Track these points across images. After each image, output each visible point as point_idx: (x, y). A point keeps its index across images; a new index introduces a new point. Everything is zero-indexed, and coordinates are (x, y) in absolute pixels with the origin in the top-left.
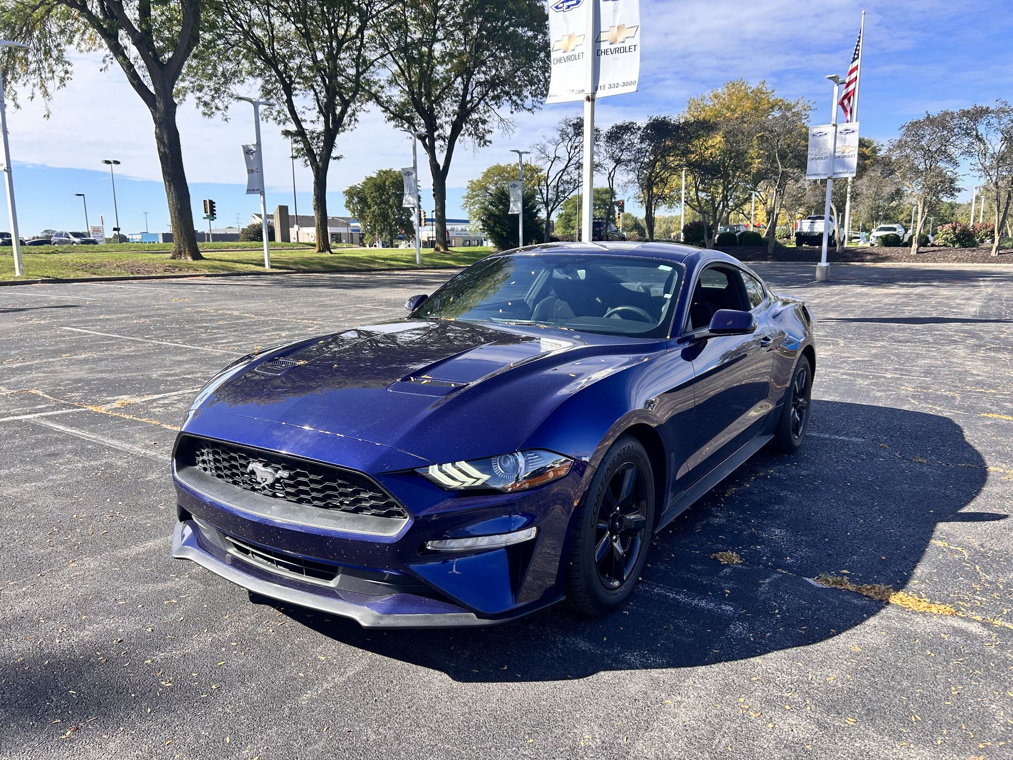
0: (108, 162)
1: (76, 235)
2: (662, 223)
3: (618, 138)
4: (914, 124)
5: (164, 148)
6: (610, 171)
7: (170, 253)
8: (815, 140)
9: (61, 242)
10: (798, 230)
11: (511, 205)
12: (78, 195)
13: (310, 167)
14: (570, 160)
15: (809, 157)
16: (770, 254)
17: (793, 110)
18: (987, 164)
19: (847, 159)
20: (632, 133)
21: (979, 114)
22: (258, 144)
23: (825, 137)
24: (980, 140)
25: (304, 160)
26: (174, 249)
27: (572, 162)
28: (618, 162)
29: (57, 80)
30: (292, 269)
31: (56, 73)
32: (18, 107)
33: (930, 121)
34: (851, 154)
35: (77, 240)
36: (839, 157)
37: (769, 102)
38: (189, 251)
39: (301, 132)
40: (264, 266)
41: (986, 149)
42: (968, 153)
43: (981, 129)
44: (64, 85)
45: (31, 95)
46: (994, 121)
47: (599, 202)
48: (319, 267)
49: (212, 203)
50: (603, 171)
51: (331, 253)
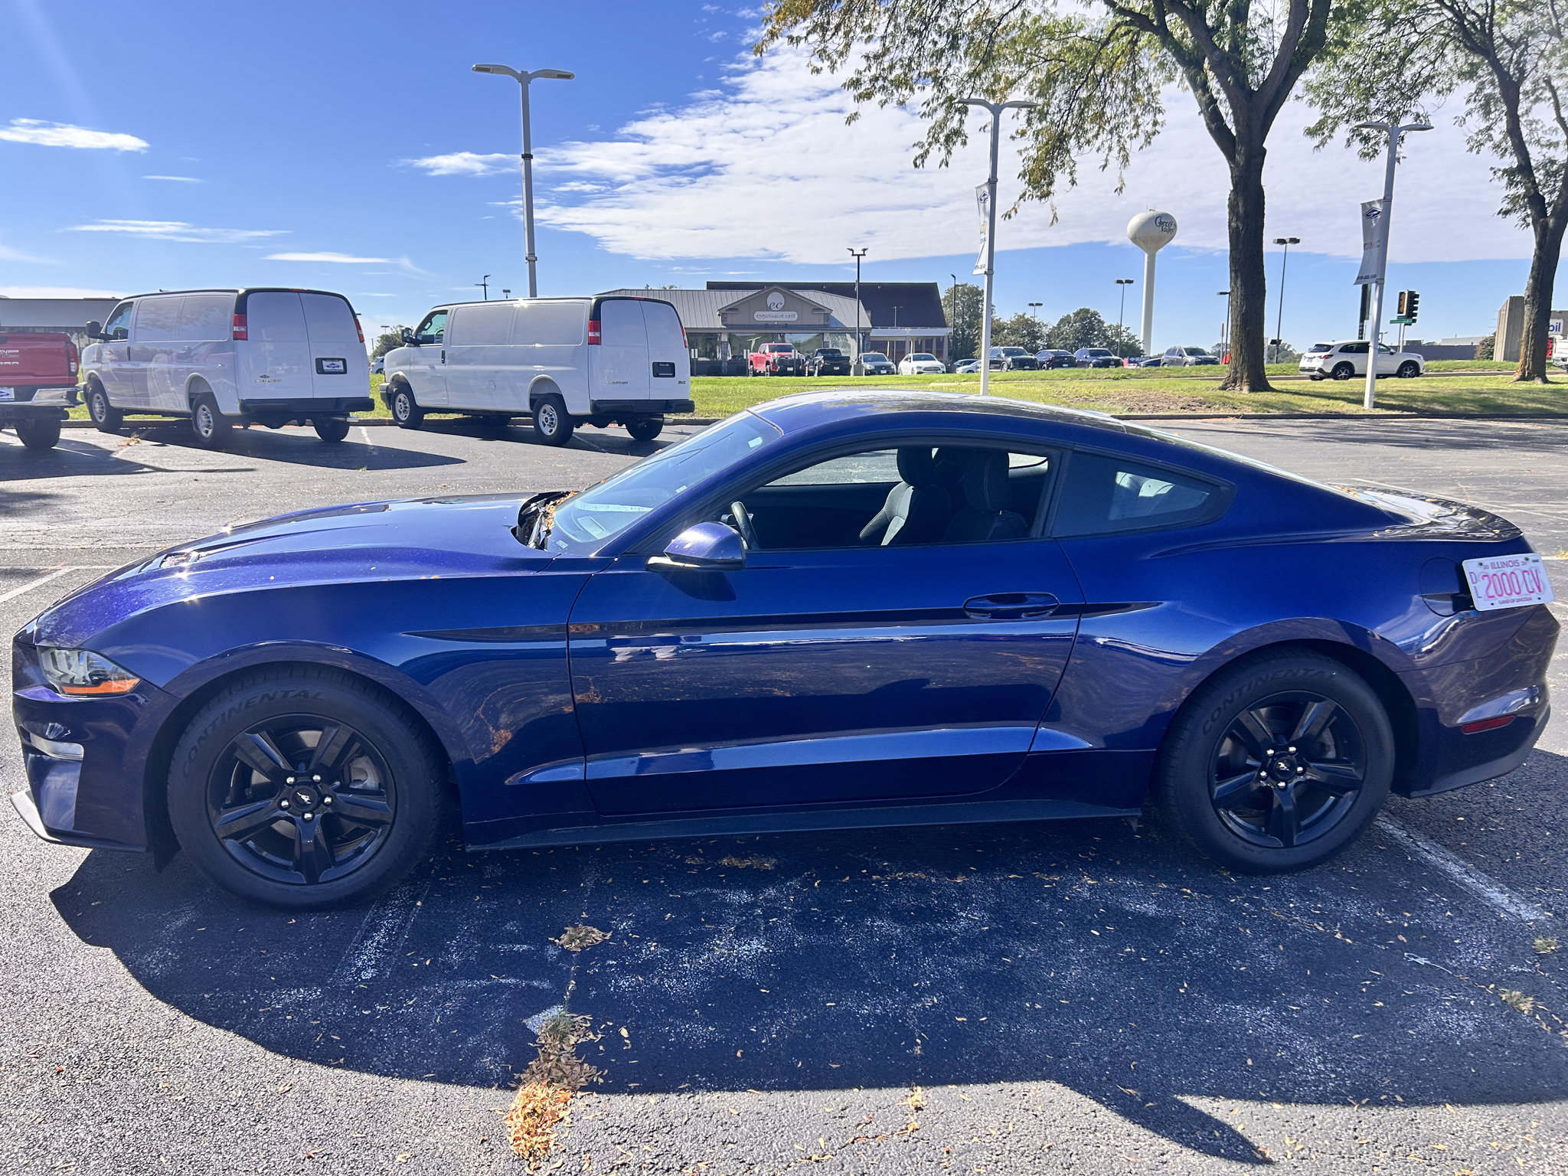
0: (1282, 241)
1: (1192, 352)
5: (1236, 222)
7: (1222, 379)
9: (1172, 363)
12: (1221, 293)
13: (1531, 227)
22: (1387, 200)
25: (1524, 215)
26: (1227, 375)
29: (1142, 138)
30: (1415, 410)
31: (1142, 128)
32: (1073, 182)
35: (1191, 359)
38: (1247, 377)
39: (1525, 168)
40: (1361, 402)
44: (1150, 143)
45: (1103, 163)
48: (1470, 407)
49: (1413, 296)
51: (1546, 381)
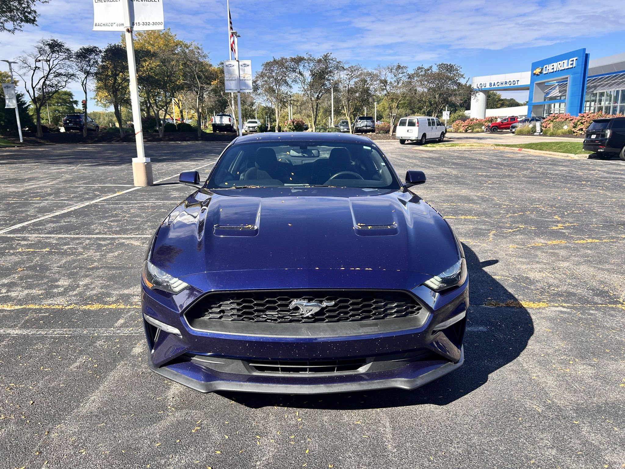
2: (105, 116)
3: (85, 57)
4: (268, 64)
6: (83, 79)
8: (228, 69)
10: (214, 123)
11: (7, 102)
14: (50, 70)
15: (225, 78)
16: (200, 137)
17: (190, 49)
18: (306, 87)
19: (247, 82)
20: (96, 55)
21: (299, 60)
23: (233, 68)
24: (301, 75)
27: (51, 71)
28: (88, 73)
33: (275, 62)
34: (248, 78)
36: (242, 80)
37: (174, 42)
41: (305, 80)
42: (295, 81)
43: (301, 68)
46: (306, 64)
47: (61, 101)
50: (77, 79)
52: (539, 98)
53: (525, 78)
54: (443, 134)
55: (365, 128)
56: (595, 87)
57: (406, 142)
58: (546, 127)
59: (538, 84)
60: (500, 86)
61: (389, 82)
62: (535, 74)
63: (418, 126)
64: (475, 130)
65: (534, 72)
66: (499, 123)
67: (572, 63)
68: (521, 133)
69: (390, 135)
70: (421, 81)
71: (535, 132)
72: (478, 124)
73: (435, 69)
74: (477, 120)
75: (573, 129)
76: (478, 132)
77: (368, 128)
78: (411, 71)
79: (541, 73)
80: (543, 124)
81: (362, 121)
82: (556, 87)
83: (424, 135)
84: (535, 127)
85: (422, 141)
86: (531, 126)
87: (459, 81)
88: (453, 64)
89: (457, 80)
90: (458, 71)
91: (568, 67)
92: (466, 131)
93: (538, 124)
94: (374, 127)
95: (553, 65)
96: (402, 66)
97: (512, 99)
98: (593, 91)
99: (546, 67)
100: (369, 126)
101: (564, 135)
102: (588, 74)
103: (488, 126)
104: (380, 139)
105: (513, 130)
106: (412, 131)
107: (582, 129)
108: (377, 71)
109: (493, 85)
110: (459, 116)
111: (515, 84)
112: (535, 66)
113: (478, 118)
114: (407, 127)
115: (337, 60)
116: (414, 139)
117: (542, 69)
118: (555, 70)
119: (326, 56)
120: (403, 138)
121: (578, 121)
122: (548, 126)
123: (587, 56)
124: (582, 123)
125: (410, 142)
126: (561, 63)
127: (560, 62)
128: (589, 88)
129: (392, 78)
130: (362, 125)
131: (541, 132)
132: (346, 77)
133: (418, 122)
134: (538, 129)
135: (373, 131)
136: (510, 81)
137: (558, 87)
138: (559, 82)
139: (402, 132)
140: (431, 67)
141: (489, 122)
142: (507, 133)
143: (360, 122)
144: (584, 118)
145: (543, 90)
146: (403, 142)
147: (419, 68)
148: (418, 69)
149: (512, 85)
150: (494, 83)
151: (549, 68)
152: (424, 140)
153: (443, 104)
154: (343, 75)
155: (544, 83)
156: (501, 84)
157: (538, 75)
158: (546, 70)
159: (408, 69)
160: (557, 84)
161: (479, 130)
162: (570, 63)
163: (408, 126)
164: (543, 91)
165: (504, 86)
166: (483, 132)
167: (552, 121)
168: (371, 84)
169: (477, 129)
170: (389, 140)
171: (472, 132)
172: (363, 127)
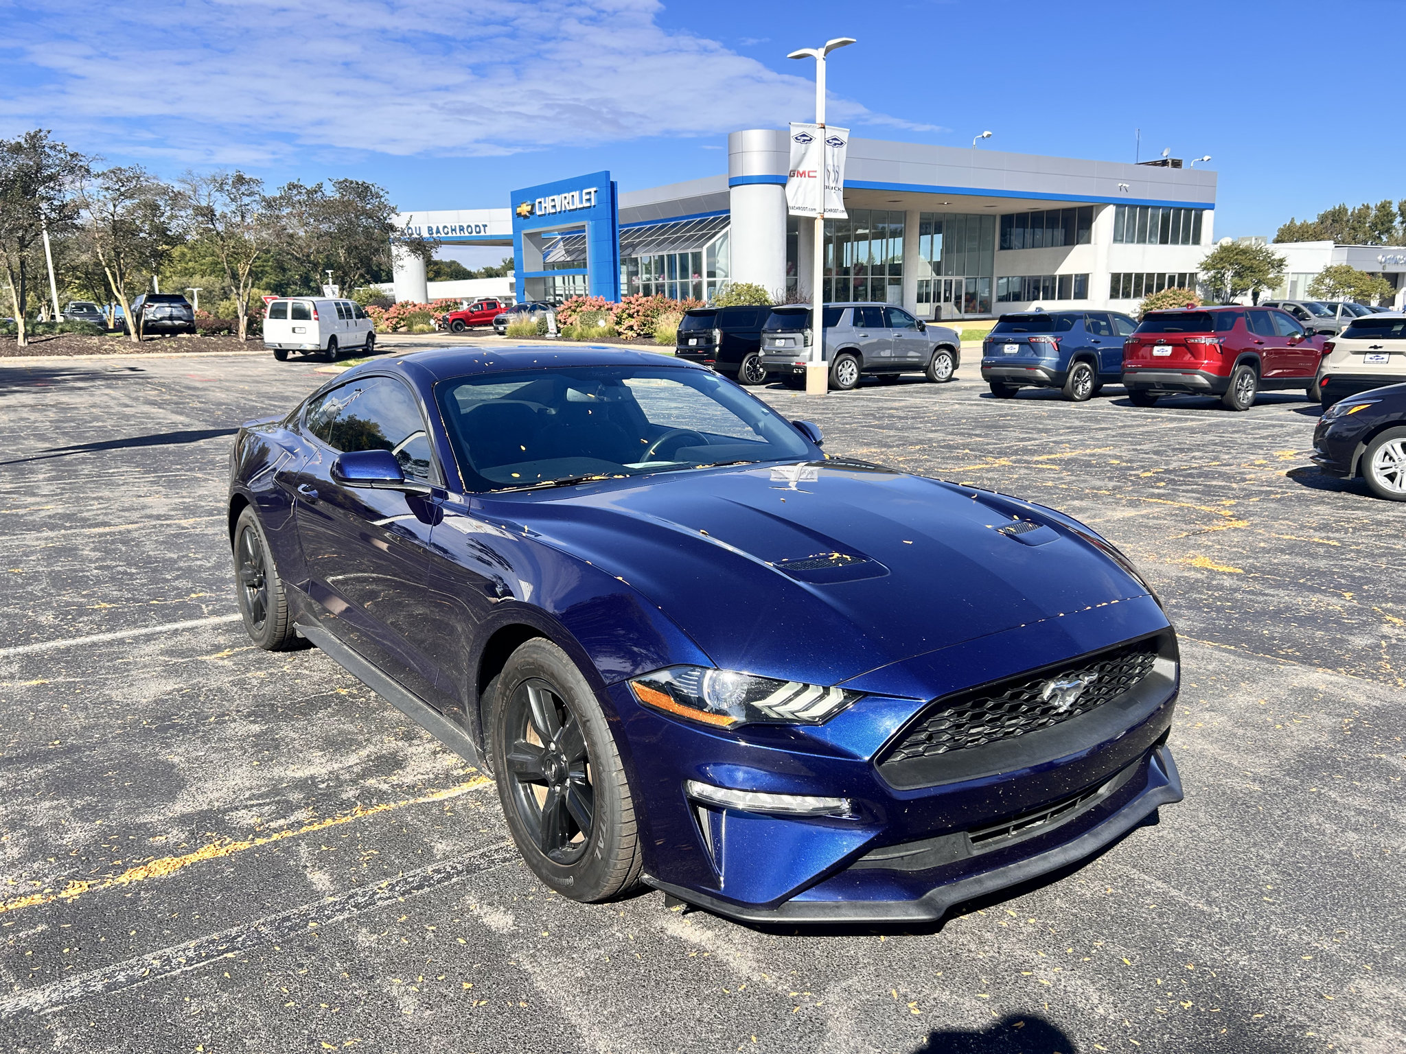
52: (532, 264)
53: (500, 222)
54: (371, 336)
55: (169, 323)
56: (633, 246)
57: (290, 356)
58: (565, 323)
59: (528, 235)
60: (450, 235)
61: (218, 214)
62: (519, 215)
63: (317, 319)
64: (415, 328)
65: (519, 210)
66: (464, 313)
67: (588, 197)
68: (517, 334)
69: (241, 340)
70: (300, 215)
71: (546, 332)
72: (419, 314)
73: (331, 192)
74: (415, 305)
75: (617, 327)
76: (422, 332)
77: (177, 322)
78: (272, 192)
79: (531, 212)
80: (559, 317)
81: (156, 305)
82: (558, 241)
83: (333, 339)
84: (543, 322)
85: (329, 353)
86: (534, 320)
87: (388, 221)
88: (369, 182)
89: (385, 219)
90: (383, 200)
91: (581, 206)
92: (395, 330)
93: (550, 316)
94: (192, 321)
95: (553, 200)
96: (247, 176)
97: (454, 262)
98: (630, 255)
99: (540, 203)
100: (179, 318)
101: (603, 338)
102: (620, 220)
103: (445, 319)
104: (216, 349)
105: (501, 328)
106: (303, 330)
107: (631, 328)
108: (187, 186)
109: (434, 231)
110: (371, 296)
111: (480, 232)
112: (517, 198)
113: (416, 303)
114: (290, 322)
115: (70, 150)
116: (309, 348)
117: (533, 206)
118: (558, 210)
119: (32, 138)
120: (284, 347)
121: (623, 311)
122: (569, 321)
123: (613, 186)
124: (631, 316)
125: (298, 354)
126: (568, 195)
127: (566, 195)
128: (624, 248)
129: (225, 205)
130: (159, 316)
131: (559, 332)
132: (106, 193)
133: (316, 310)
134: (552, 326)
135: (191, 330)
136: (469, 226)
137: (561, 243)
138: (562, 234)
139: (276, 331)
140: (320, 186)
141: (443, 310)
142: (487, 333)
143: (153, 309)
144: (632, 306)
145: (539, 246)
146: (281, 354)
147: (292, 186)
148: (289, 189)
149: (474, 234)
150: (438, 228)
151: (547, 205)
152: (334, 351)
153: (358, 269)
154: (92, 187)
155: (540, 233)
156: (452, 230)
157: (525, 217)
158: (540, 209)
159: (264, 186)
160: (559, 237)
161: (425, 327)
162: (585, 197)
163: (294, 318)
164: (540, 250)
165: (458, 234)
166: (434, 331)
167: (575, 311)
168: (172, 217)
169: (421, 326)
170: (242, 352)
171: (409, 332)
172: (162, 319)
